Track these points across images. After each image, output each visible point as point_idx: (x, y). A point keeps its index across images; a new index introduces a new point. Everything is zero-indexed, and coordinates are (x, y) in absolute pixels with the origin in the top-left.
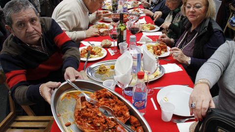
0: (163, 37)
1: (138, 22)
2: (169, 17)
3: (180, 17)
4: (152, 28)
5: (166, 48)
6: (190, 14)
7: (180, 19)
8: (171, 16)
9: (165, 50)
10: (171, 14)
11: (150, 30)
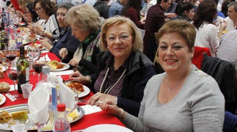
0: (75, 76)
1: (40, 60)
2: (79, 52)
3: (92, 49)
4: (60, 67)
5: (81, 87)
6: (115, 47)
7: (92, 51)
8: (81, 50)
9: (81, 89)
10: (80, 48)
11: (58, 68)
